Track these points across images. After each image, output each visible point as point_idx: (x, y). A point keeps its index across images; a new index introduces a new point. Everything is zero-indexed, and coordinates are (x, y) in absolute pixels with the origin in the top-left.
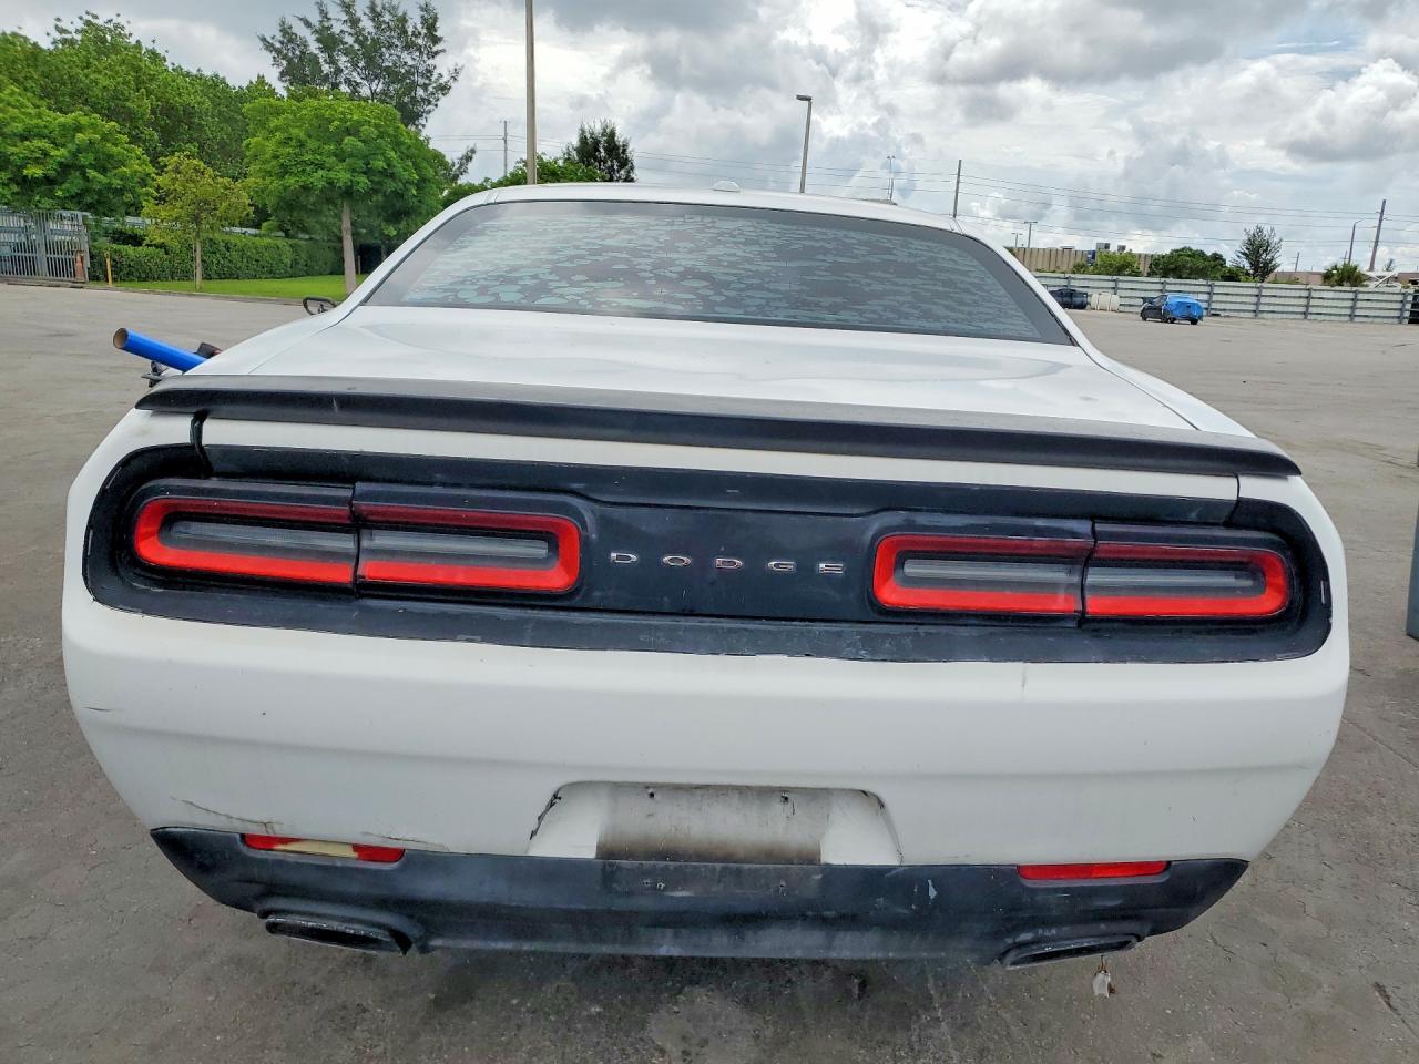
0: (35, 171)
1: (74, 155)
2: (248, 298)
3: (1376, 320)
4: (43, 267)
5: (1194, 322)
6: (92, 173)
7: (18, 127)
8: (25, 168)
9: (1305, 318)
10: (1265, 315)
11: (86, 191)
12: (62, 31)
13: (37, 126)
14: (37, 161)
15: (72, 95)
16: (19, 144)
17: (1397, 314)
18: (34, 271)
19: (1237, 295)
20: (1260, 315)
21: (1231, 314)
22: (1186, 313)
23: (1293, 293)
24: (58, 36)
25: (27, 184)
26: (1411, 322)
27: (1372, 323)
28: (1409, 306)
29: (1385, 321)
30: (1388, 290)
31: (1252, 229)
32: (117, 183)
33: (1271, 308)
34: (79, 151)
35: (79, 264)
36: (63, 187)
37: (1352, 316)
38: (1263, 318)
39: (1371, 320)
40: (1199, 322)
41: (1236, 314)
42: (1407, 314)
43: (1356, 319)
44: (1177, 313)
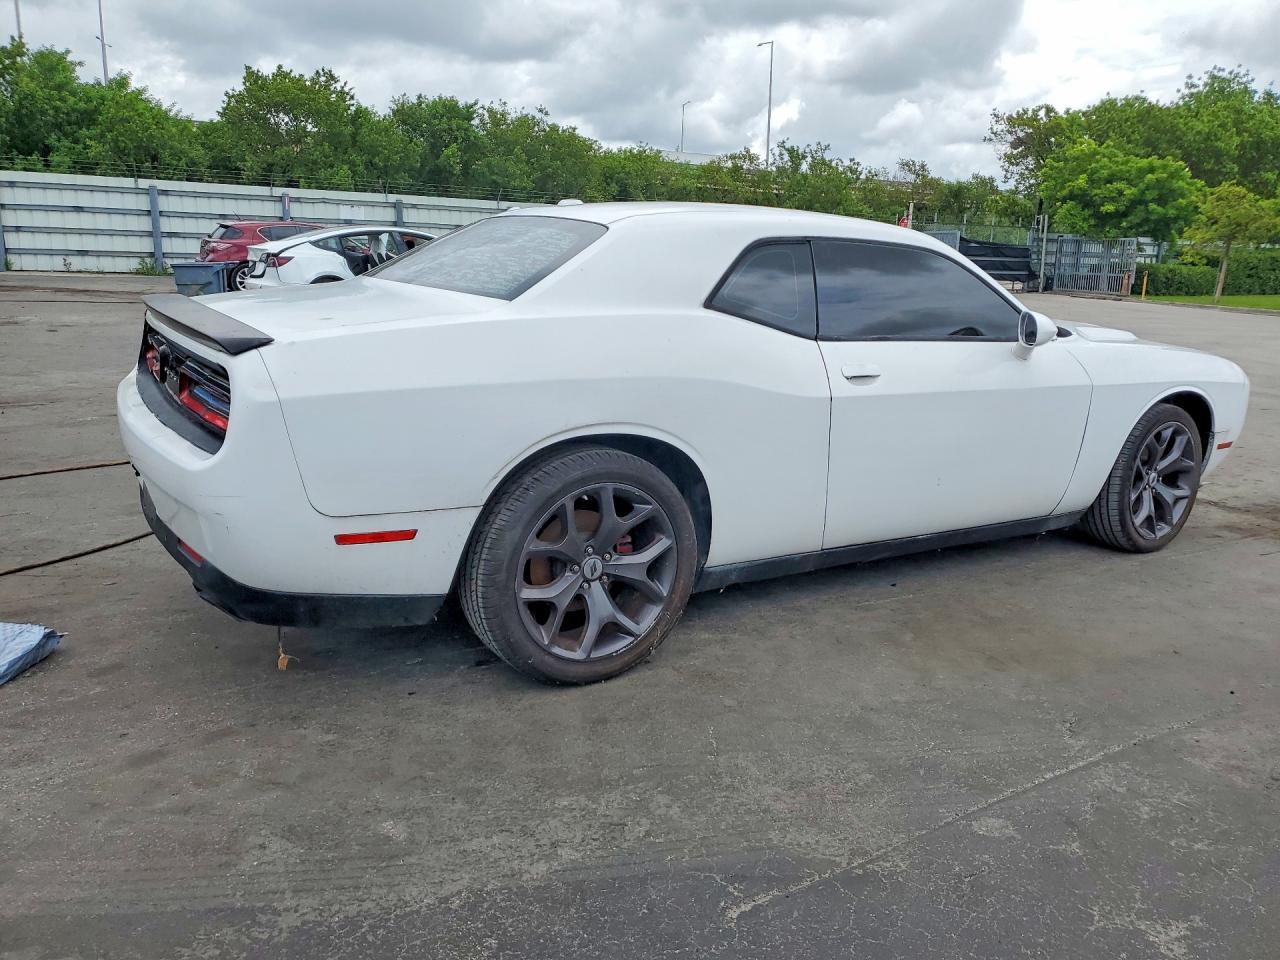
0: (1109, 208)
1: (1143, 193)
2: (1255, 310)
4: (1104, 285)
6: (1153, 206)
7: (1105, 173)
8: (1103, 205)
11: (1146, 221)
12: (1193, 86)
13: (1121, 171)
14: (1113, 200)
15: (1169, 142)
16: (1102, 186)
18: (1096, 287)
24: (1187, 91)
25: (1103, 220)
32: (1172, 212)
34: (1147, 188)
35: (1125, 281)
36: (1129, 219)
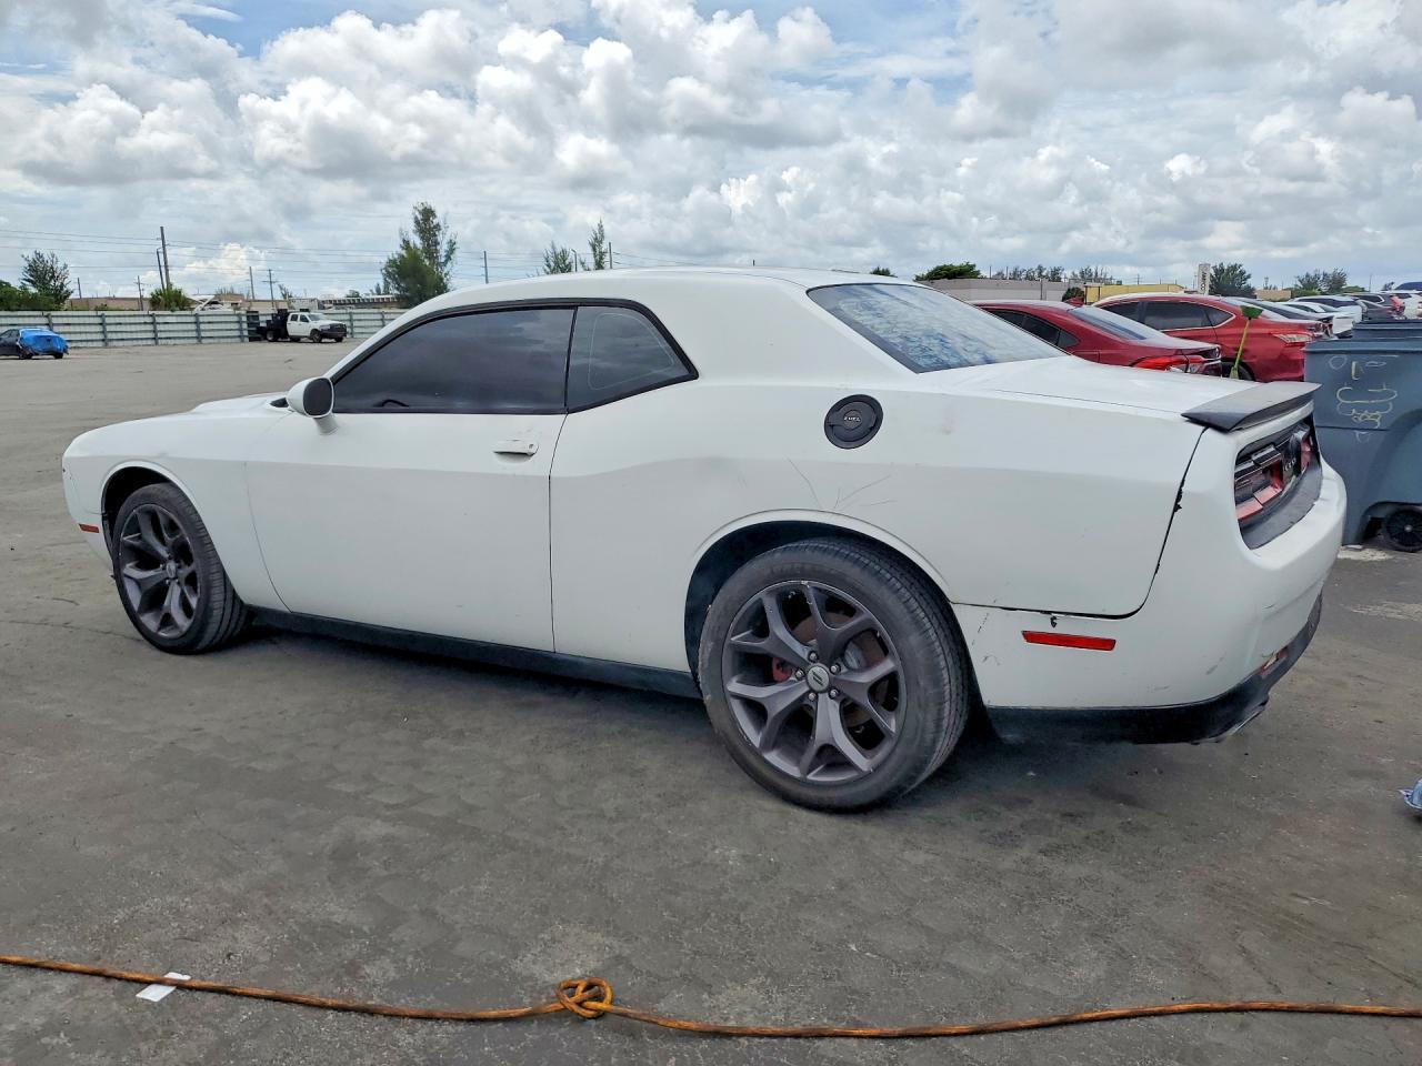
3: (222, 340)
5: (58, 355)
9: (157, 344)
10: (115, 343)
17: (237, 333)
19: (79, 324)
20: (110, 344)
21: (80, 344)
22: (48, 347)
23: (137, 320)
26: (251, 340)
27: (219, 343)
28: (245, 326)
29: (229, 340)
30: (211, 312)
31: (31, 256)
33: (120, 336)
37: (199, 338)
38: (115, 347)
39: (216, 341)
40: (65, 356)
41: (84, 344)
42: (246, 333)
43: (204, 341)
44: (38, 347)
